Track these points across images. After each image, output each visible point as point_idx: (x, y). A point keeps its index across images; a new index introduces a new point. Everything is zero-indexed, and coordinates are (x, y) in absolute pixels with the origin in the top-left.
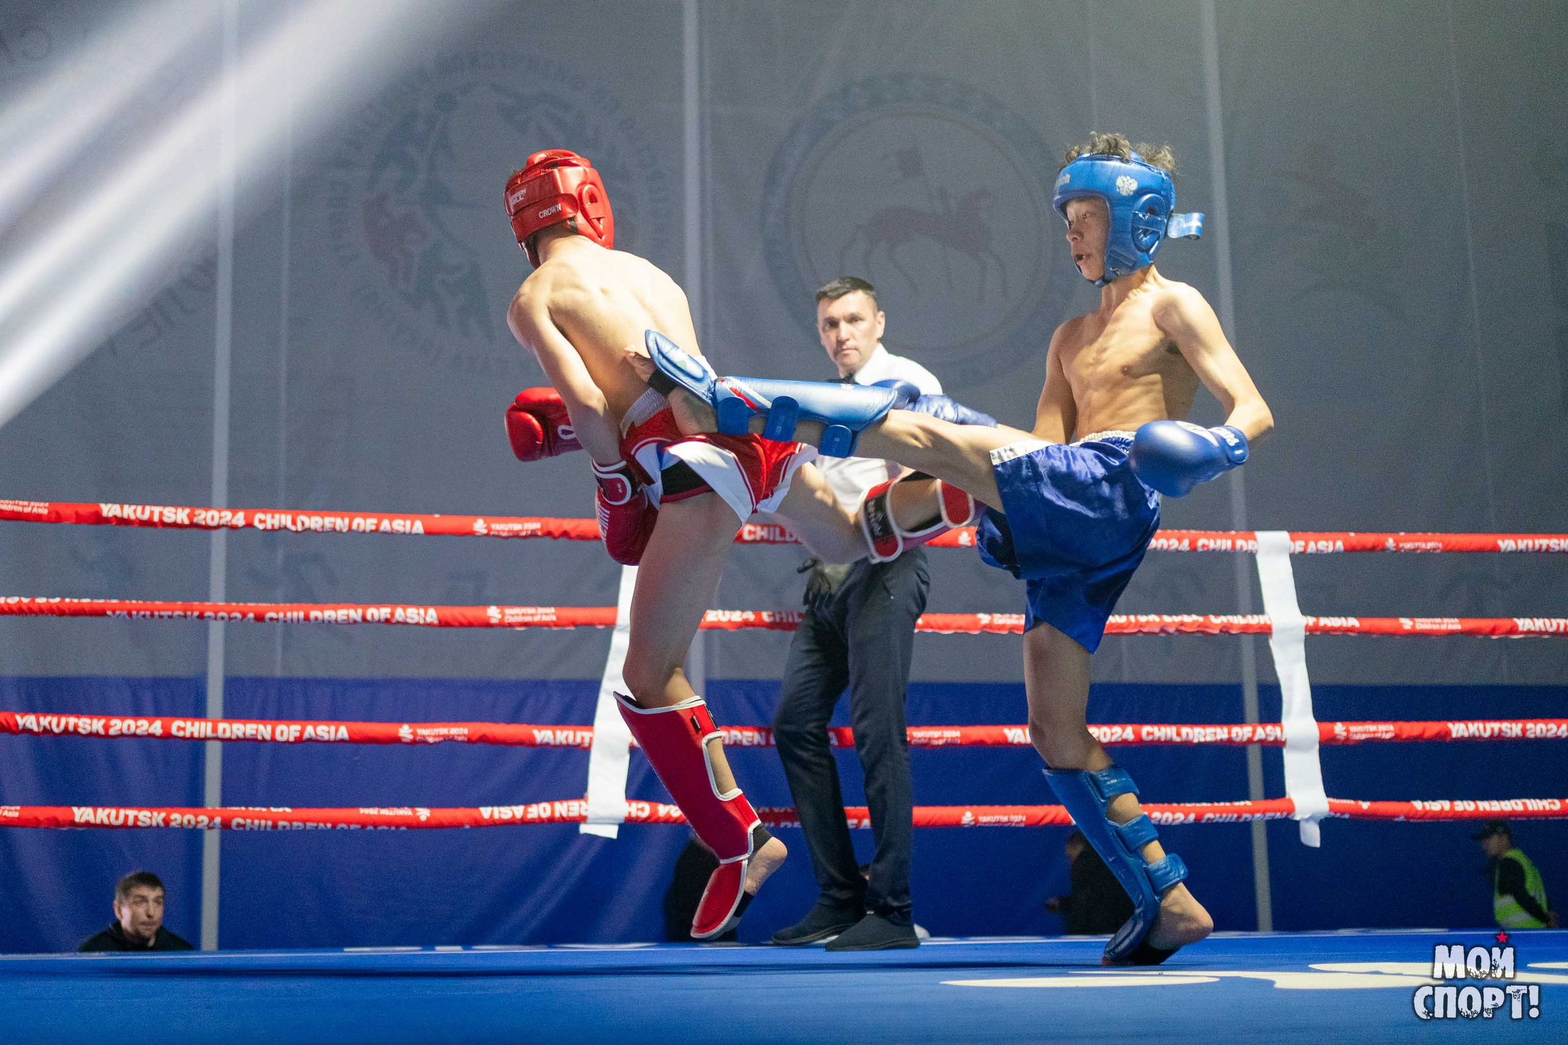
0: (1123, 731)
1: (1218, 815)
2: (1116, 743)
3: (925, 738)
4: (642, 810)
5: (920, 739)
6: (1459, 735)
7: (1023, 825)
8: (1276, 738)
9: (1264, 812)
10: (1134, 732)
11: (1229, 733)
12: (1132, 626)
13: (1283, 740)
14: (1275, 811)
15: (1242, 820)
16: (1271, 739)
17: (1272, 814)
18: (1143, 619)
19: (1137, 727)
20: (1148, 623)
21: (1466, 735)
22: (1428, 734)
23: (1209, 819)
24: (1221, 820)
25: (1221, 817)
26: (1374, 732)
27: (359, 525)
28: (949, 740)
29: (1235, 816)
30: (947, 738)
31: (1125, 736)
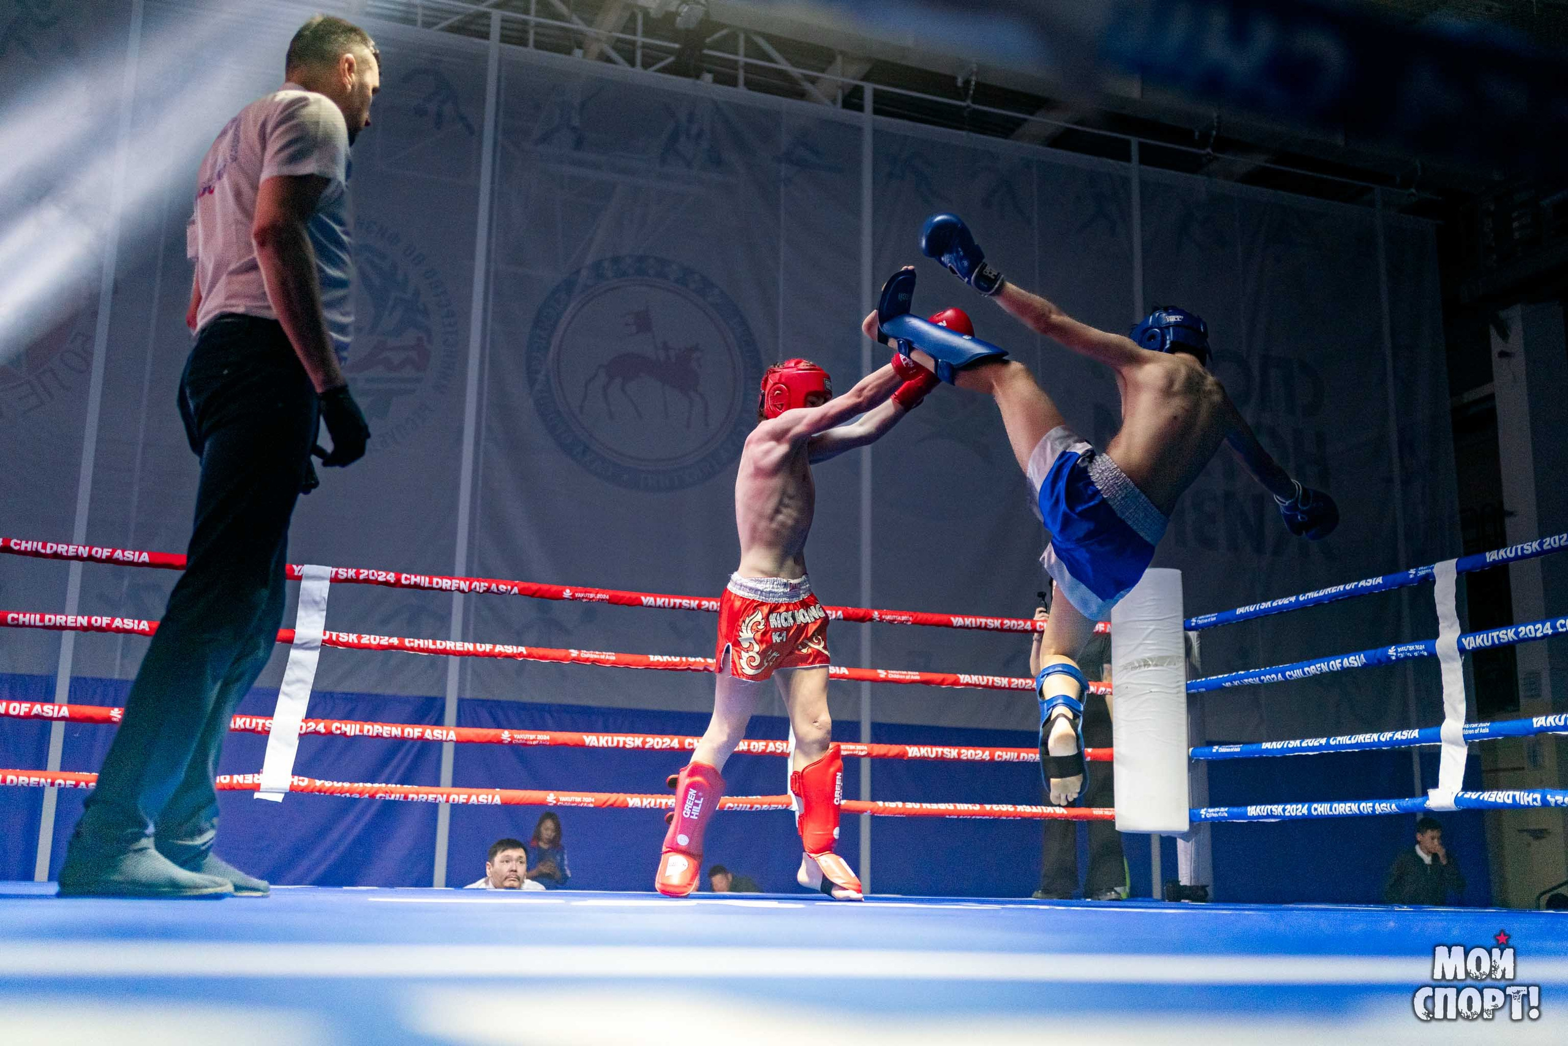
0: (671, 741)
1: (736, 805)
2: (666, 749)
3: (523, 740)
4: (304, 782)
5: (519, 740)
6: (913, 755)
7: (591, 805)
8: (782, 751)
9: (769, 804)
10: (679, 743)
11: (749, 745)
12: (683, 664)
13: (788, 752)
14: (778, 804)
15: (754, 809)
16: (779, 751)
17: (776, 806)
18: (692, 660)
19: (682, 738)
20: (695, 662)
21: (918, 755)
22: (891, 753)
23: (729, 807)
24: (738, 809)
25: (738, 806)
26: (853, 750)
27: (97, 552)
28: (541, 742)
29: (749, 806)
30: (539, 740)
31: (672, 745)
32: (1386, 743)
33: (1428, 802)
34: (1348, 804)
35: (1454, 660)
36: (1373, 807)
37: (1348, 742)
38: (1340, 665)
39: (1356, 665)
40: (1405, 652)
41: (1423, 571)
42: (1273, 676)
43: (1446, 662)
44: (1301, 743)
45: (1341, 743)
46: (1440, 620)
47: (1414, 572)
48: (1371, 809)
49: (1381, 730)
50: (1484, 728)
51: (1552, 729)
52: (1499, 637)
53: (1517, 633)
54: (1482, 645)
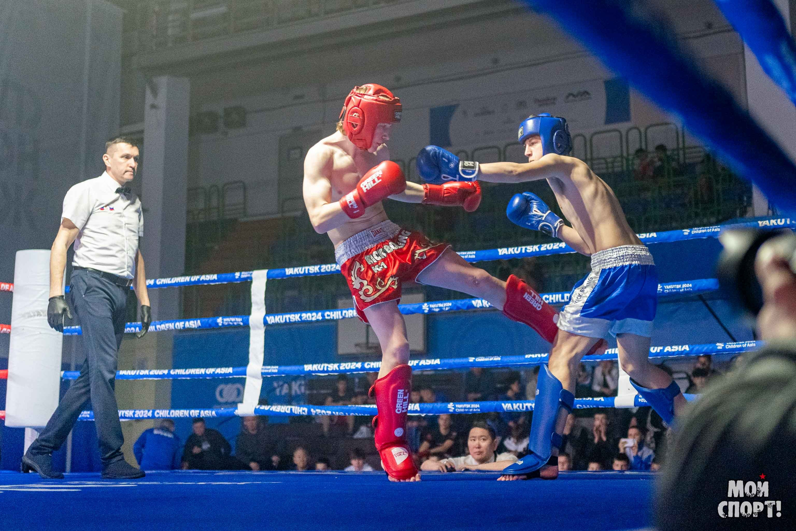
32: (210, 375)
33: (236, 411)
34: (182, 411)
35: (259, 328)
36: (200, 413)
37: (184, 373)
38: (183, 326)
39: (194, 327)
40: (228, 322)
41: (245, 275)
42: (133, 329)
43: (254, 329)
44: (149, 372)
45: (179, 374)
46: (253, 305)
47: (239, 275)
48: (198, 414)
49: (207, 367)
50: (274, 369)
51: (315, 372)
52: (289, 319)
53: (301, 317)
54: (279, 322)
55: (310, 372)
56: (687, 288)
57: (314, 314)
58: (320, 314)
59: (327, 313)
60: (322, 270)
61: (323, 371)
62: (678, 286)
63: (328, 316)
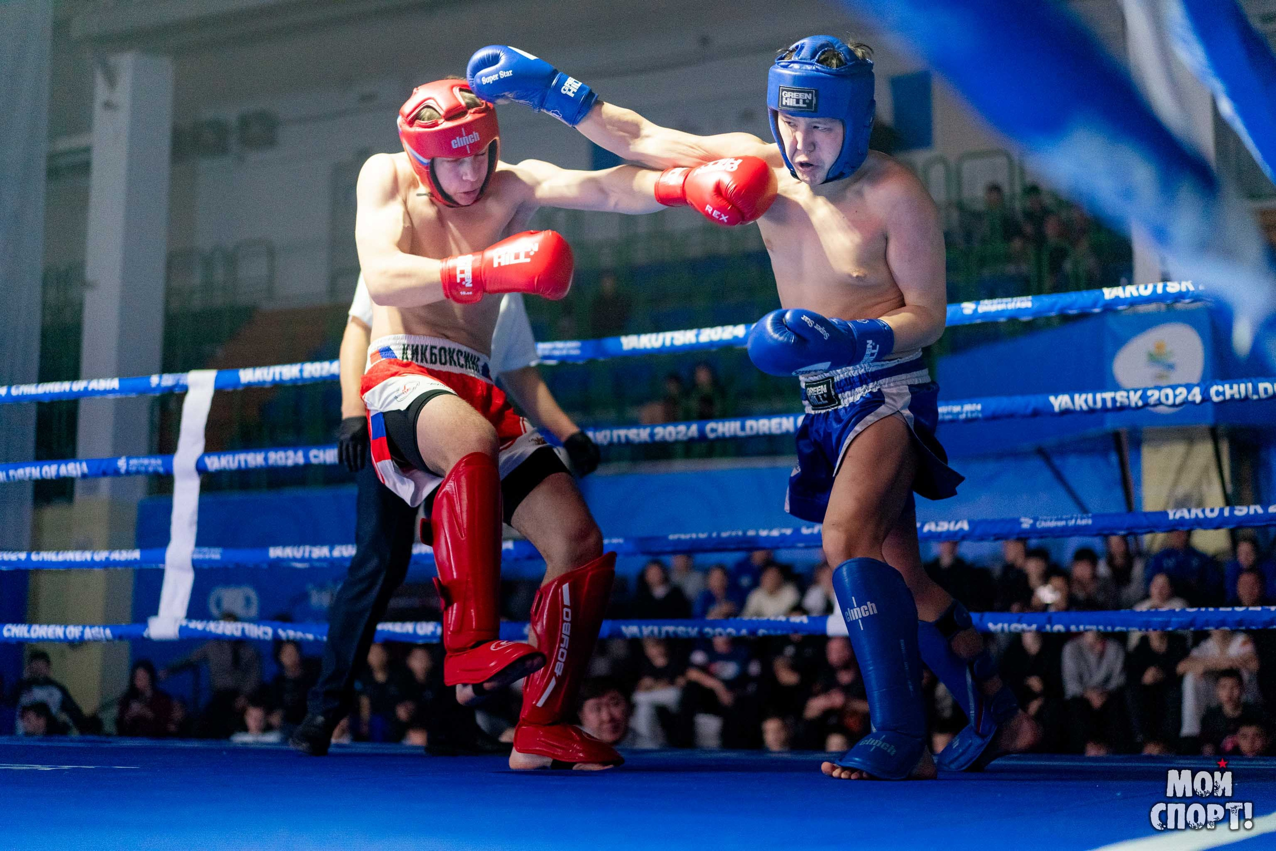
32: (100, 563)
33: (147, 630)
34: (54, 628)
35: (190, 479)
37: (55, 559)
38: (55, 472)
39: (75, 474)
40: (137, 465)
41: (168, 380)
43: (182, 481)
45: (46, 559)
46: (182, 435)
47: (157, 380)
48: (80, 634)
50: (215, 554)
51: (288, 560)
52: (246, 461)
53: (266, 459)
54: (227, 467)
55: (279, 560)
56: (972, 412)
57: (291, 453)
58: (300, 454)
59: (313, 453)
60: (306, 375)
61: (302, 560)
62: (956, 409)
63: (315, 457)
